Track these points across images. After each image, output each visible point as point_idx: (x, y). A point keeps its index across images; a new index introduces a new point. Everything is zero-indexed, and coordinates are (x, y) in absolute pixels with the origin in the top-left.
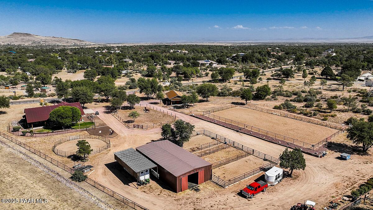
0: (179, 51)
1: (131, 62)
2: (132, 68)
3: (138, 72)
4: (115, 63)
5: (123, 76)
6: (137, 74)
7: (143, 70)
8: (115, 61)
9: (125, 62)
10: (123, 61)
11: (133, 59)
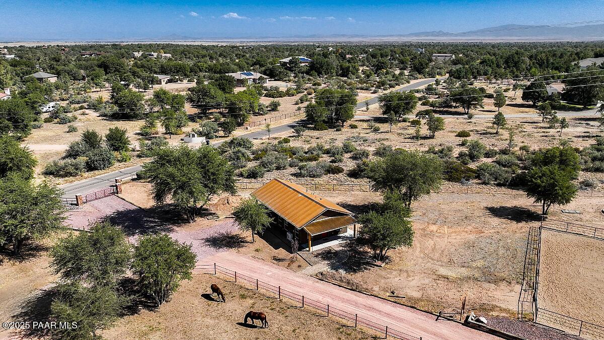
0: (152, 55)
1: (53, 80)
2: (64, 96)
3: (85, 105)
4: (11, 83)
5: (47, 121)
6: (87, 111)
7: (100, 101)
8: (11, 79)
9: (39, 79)
10: (32, 79)
11: (58, 74)
